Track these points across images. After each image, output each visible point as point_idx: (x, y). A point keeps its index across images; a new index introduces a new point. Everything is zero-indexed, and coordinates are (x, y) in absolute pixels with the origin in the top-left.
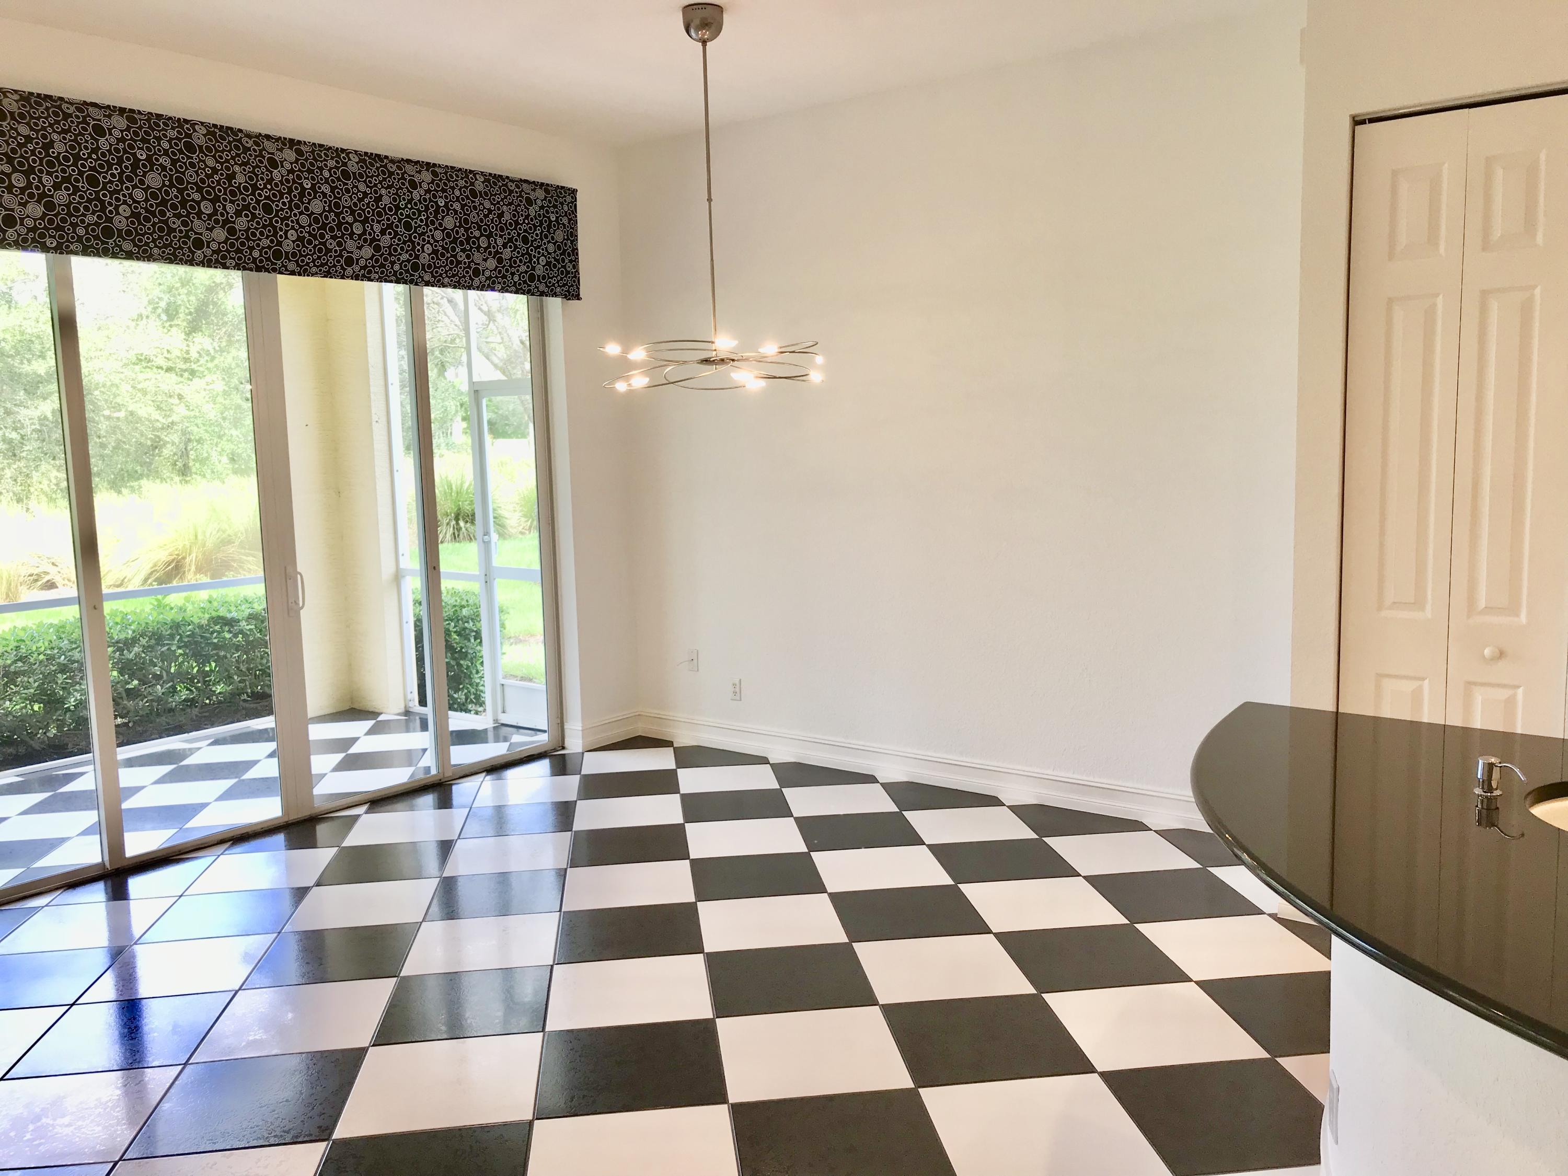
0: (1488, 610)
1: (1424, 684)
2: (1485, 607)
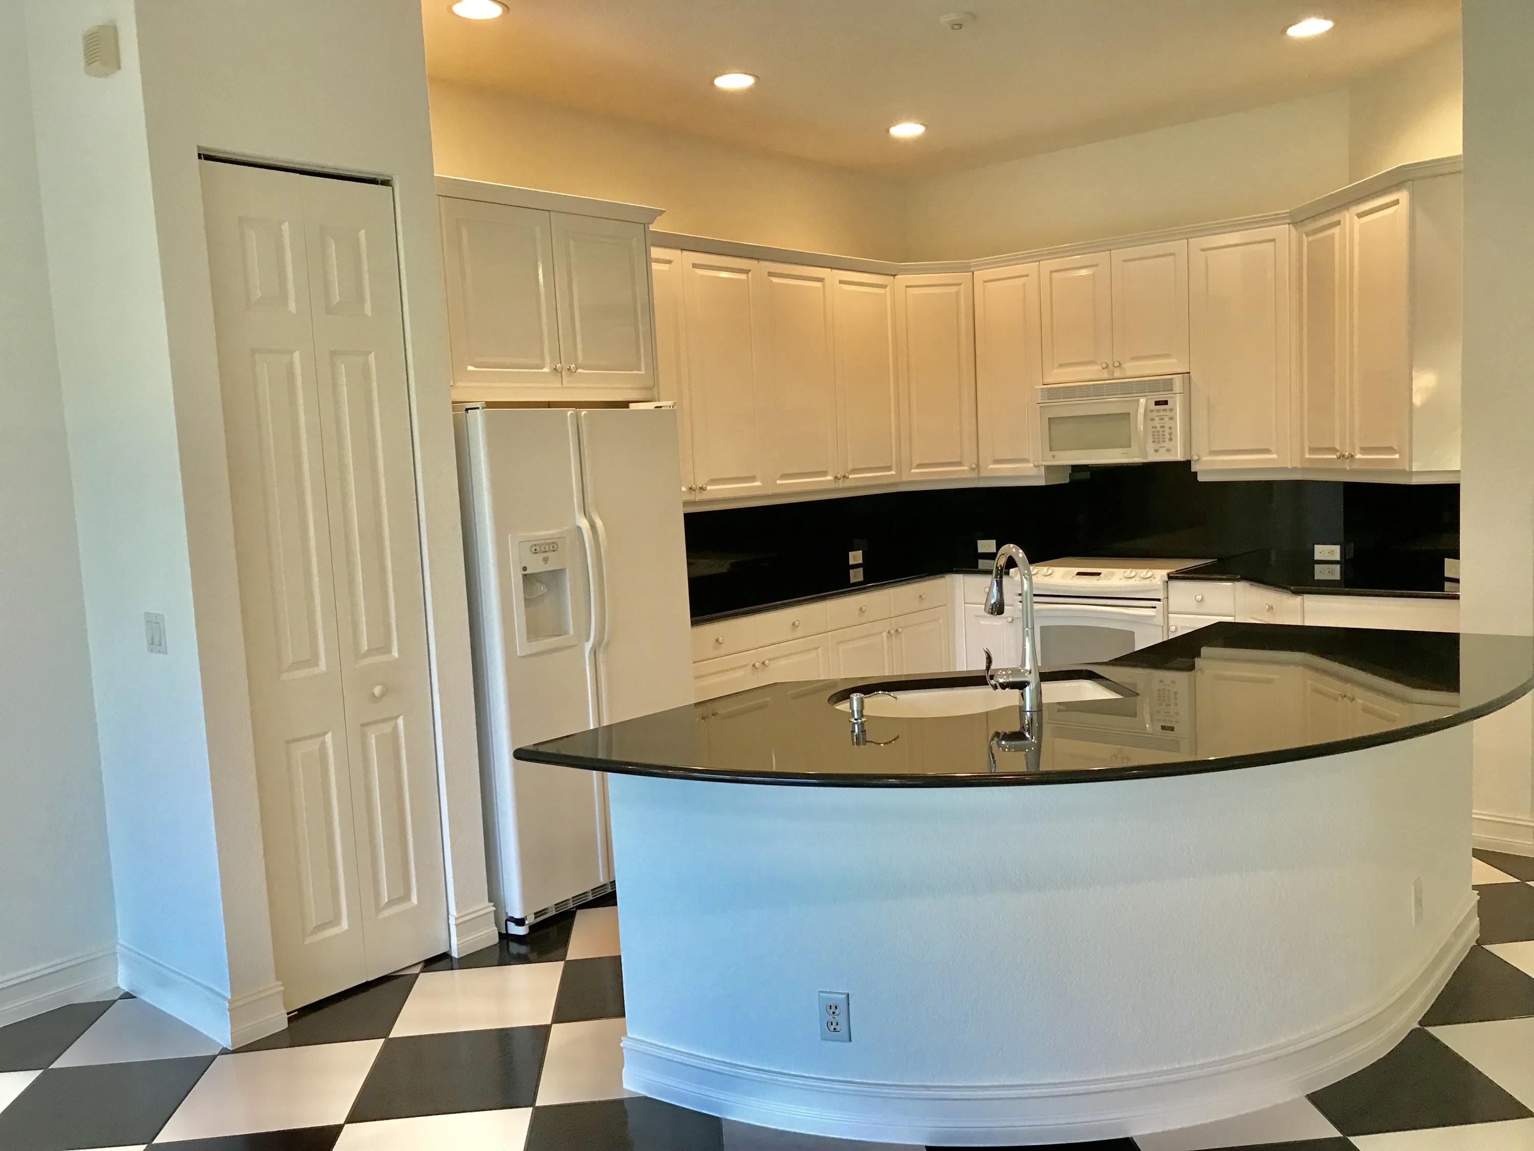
0: (370, 652)
1: (325, 739)
2: (368, 650)
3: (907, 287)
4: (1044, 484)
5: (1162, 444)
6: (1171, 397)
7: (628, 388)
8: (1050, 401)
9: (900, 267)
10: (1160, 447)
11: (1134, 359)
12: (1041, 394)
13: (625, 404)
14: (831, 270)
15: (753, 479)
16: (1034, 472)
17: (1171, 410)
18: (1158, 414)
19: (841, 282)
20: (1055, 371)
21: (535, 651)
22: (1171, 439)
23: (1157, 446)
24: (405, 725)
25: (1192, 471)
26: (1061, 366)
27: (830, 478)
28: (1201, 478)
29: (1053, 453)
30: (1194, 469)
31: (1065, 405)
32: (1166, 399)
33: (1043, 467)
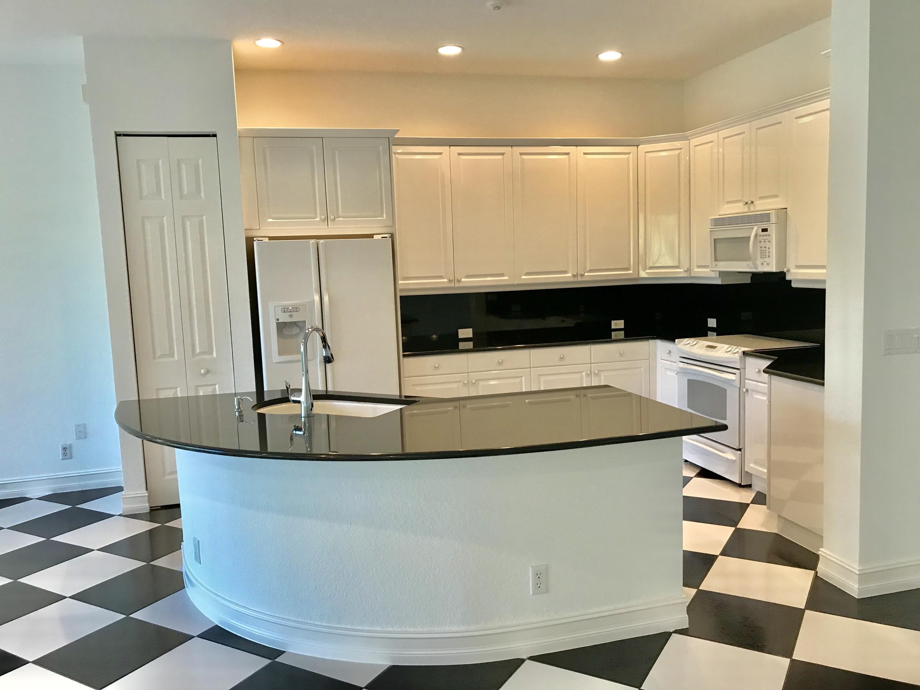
0: (201, 353)
1: (177, 390)
2: (199, 352)
3: (646, 152)
4: (721, 284)
5: (765, 260)
6: (770, 226)
7: (378, 227)
8: (716, 227)
9: (641, 140)
10: (764, 262)
11: (761, 198)
12: (711, 222)
13: (371, 236)
14: (576, 147)
15: (502, 275)
16: (713, 275)
17: (769, 235)
18: (763, 238)
19: (585, 154)
20: (725, 206)
21: (283, 360)
22: (769, 256)
23: (762, 260)
24: (219, 388)
25: (786, 279)
26: (728, 202)
27: (570, 275)
28: (794, 285)
29: (716, 263)
30: (788, 278)
31: (723, 230)
32: (767, 228)
33: (718, 272)
